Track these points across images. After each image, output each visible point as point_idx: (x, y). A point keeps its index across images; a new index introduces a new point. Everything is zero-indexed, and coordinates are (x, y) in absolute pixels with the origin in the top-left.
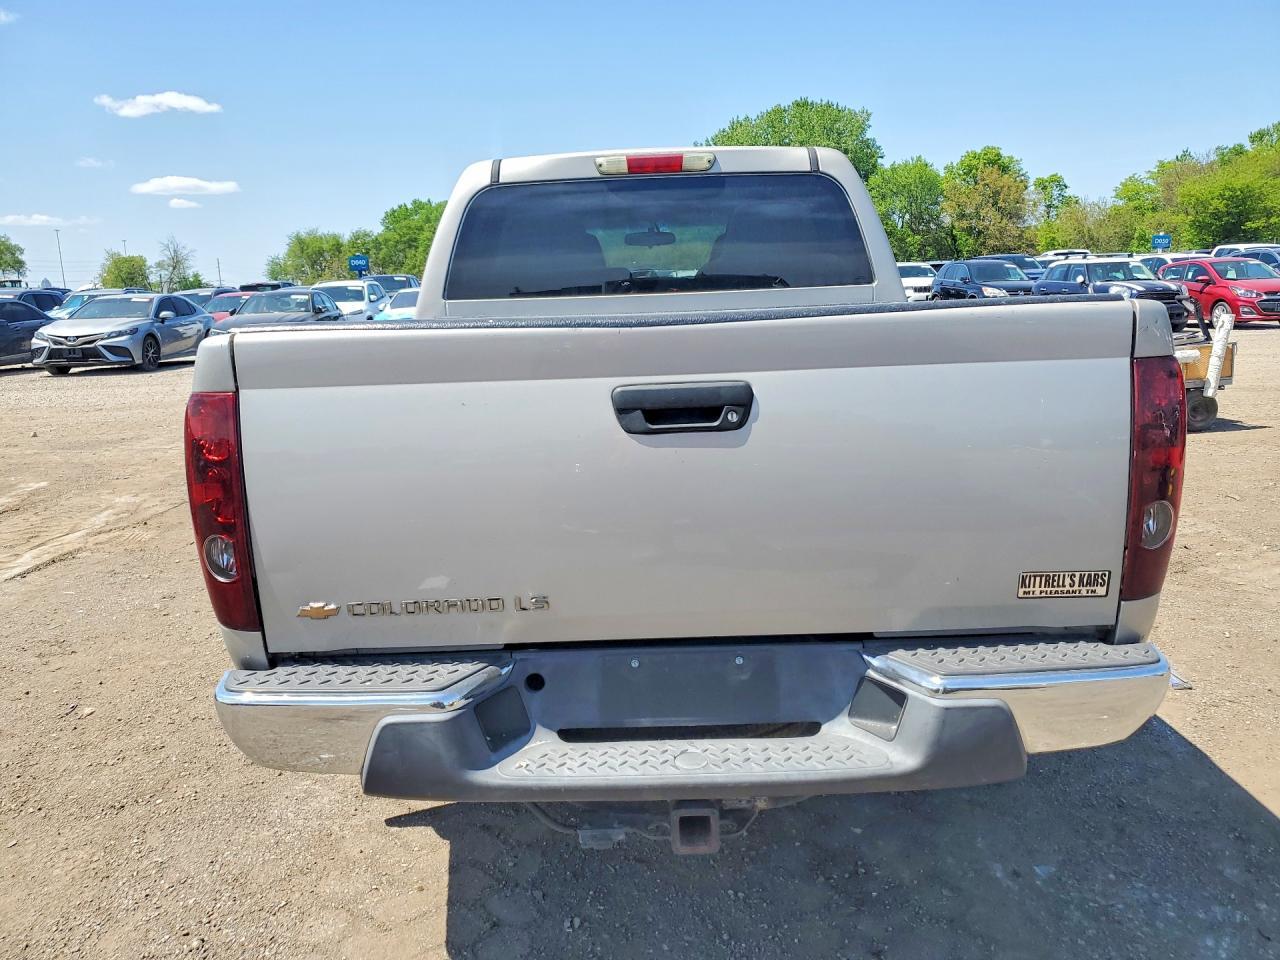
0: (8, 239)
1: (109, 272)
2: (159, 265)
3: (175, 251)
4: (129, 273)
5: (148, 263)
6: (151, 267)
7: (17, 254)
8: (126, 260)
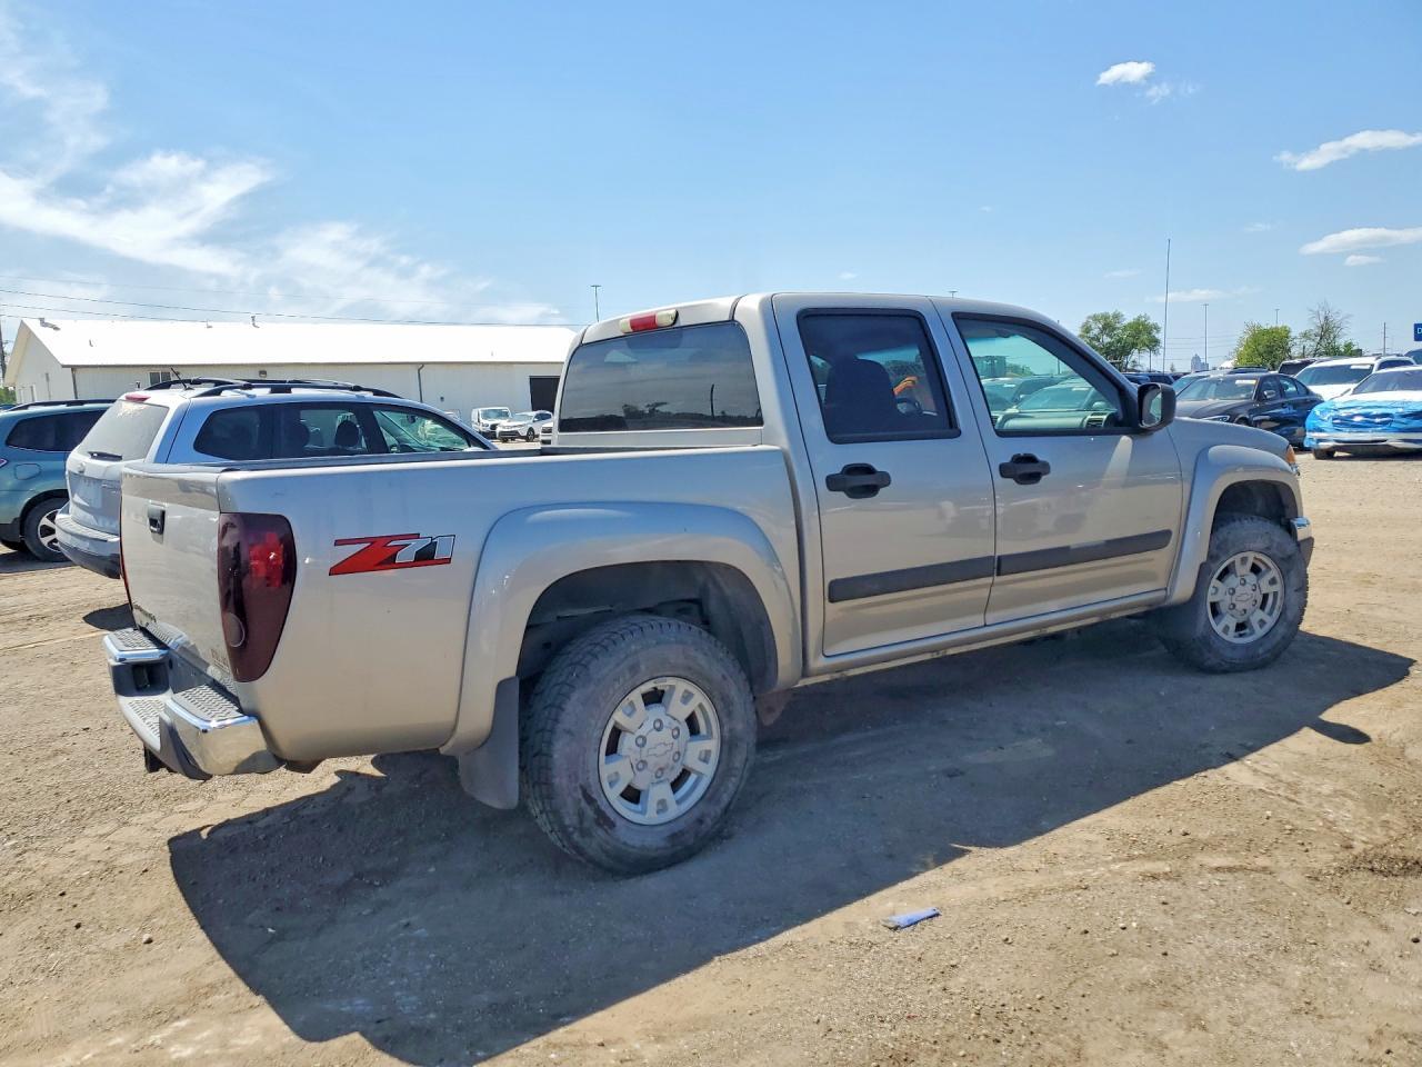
0: (1149, 318)
1: (1247, 346)
2: (1305, 335)
3: (1326, 318)
4: (1268, 347)
5: (1292, 335)
6: (1295, 338)
7: (1154, 333)
8: (1267, 332)
